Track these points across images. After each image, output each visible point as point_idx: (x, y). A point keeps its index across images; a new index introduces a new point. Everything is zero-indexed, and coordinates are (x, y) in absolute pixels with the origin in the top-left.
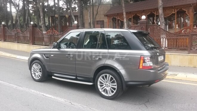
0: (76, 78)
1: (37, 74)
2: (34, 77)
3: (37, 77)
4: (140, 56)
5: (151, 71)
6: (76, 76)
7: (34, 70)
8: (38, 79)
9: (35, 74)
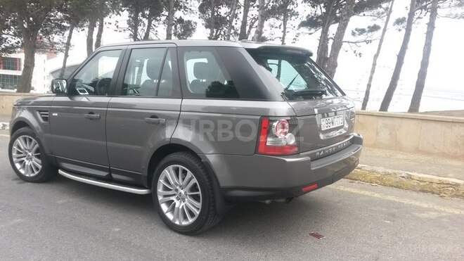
0: (110, 175)
1: (28, 163)
2: (22, 171)
3: (30, 172)
4: (259, 117)
5: (288, 160)
6: (110, 171)
7: (19, 153)
8: (32, 175)
9: (21, 162)
